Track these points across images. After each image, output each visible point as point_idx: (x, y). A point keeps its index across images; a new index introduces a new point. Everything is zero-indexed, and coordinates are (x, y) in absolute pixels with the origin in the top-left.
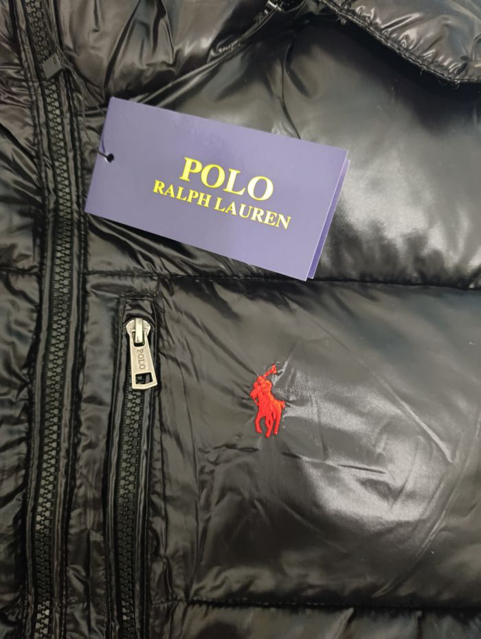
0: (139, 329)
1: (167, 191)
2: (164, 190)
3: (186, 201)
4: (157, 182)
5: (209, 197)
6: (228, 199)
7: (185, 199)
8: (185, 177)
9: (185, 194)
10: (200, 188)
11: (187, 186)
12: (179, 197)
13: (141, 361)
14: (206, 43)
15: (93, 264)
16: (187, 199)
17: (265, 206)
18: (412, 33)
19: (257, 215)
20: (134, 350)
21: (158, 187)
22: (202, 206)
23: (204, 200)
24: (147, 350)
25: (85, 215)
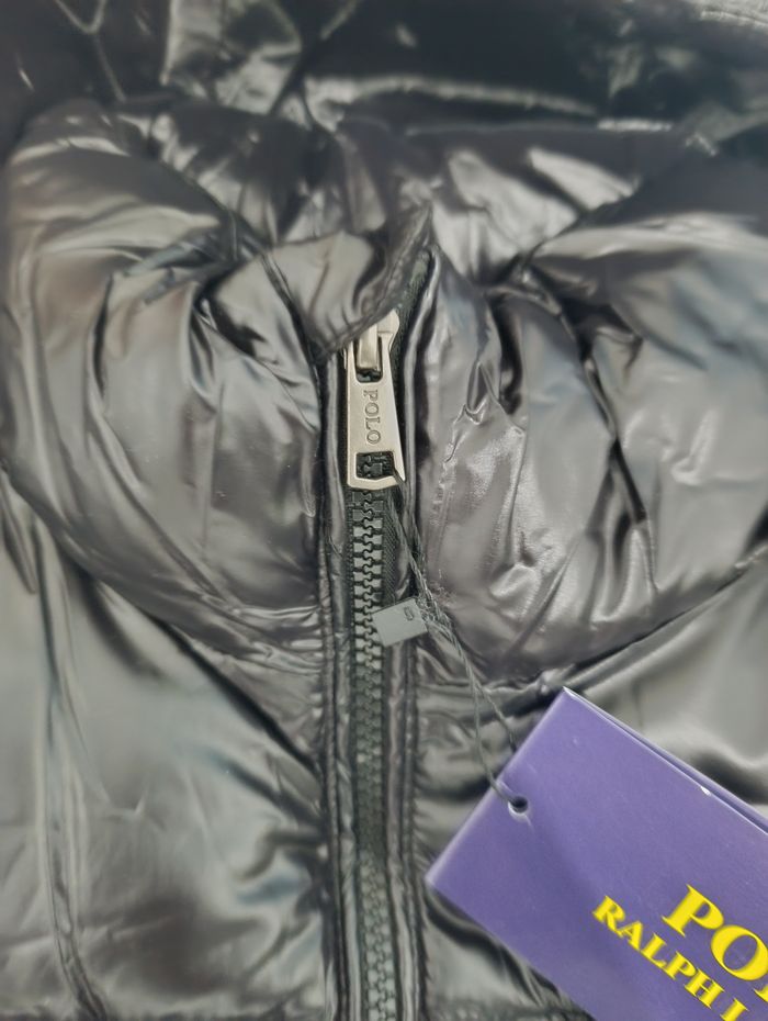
1: (626, 930)
2: (619, 925)
3: (662, 973)
4: (608, 903)
5: (716, 989)
7: (660, 964)
8: (678, 921)
9: (665, 955)
10: (703, 960)
12: (649, 952)
16: (666, 966)
22: (695, 1000)
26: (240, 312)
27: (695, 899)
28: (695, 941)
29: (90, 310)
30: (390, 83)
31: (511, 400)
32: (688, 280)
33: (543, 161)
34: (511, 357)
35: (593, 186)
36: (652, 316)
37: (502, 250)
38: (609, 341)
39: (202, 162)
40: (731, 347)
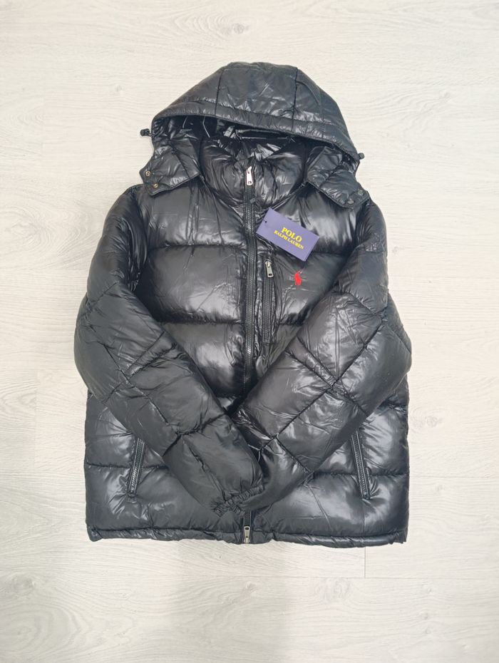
0: (269, 264)
1: (278, 234)
3: (281, 237)
5: (287, 237)
6: (291, 239)
8: (283, 232)
10: (285, 235)
11: (283, 234)
12: (280, 235)
13: (270, 271)
14: (287, 193)
15: (258, 248)
17: (299, 243)
18: (335, 194)
19: (297, 244)
20: (268, 269)
21: (276, 232)
23: (285, 238)
24: (270, 268)
25: (255, 233)
26: (236, 167)
27: (284, 228)
28: (285, 233)
29: (220, 167)
30: (246, 130)
31: (263, 176)
32: (284, 161)
33: (269, 145)
34: (263, 171)
35: (276, 149)
36: (280, 166)
37: (264, 157)
38: (274, 169)
39: (225, 146)
40: (288, 169)
